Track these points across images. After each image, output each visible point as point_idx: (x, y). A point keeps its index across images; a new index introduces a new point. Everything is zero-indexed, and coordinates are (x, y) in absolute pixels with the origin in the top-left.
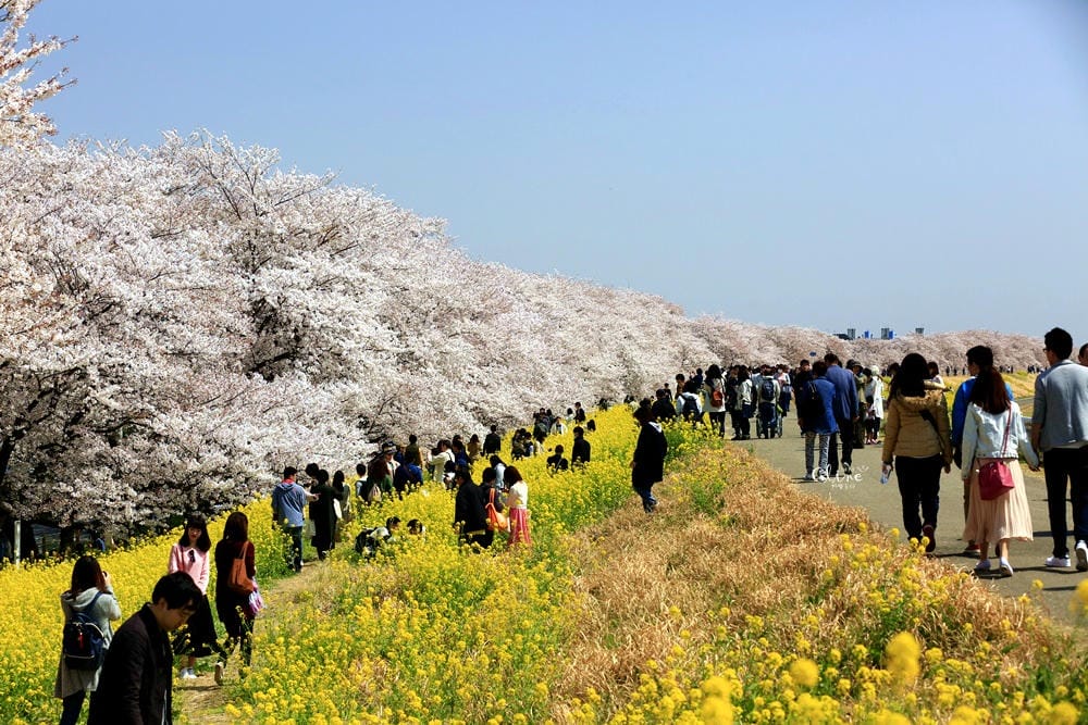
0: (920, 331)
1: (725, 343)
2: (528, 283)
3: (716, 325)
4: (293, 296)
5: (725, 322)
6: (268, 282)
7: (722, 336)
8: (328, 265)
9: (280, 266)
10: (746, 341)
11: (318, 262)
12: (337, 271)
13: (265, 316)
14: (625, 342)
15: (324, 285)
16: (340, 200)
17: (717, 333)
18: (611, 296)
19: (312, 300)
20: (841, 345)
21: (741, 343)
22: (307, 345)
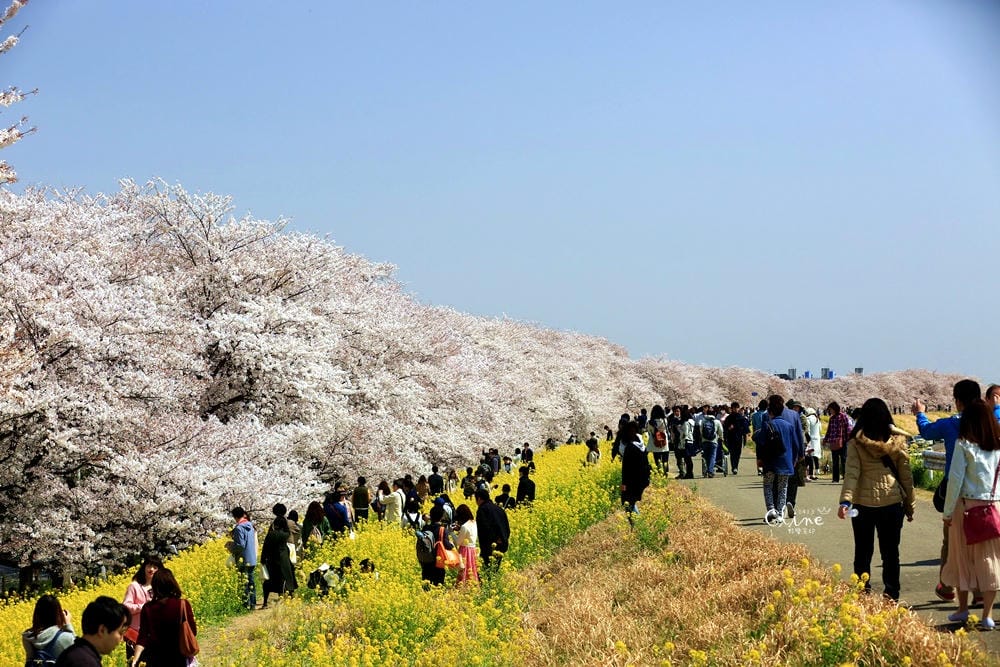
0: (859, 370)
1: (669, 383)
2: (476, 325)
3: (660, 366)
4: (245, 339)
5: (666, 363)
6: (221, 326)
7: (665, 377)
8: (280, 309)
9: (234, 310)
10: (688, 381)
11: (270, 307)
12: (289, 315)
13: (220, 360)
14: (571, 384)
15: (277, 328)
16: (293, 245)
17: (661, 374)
18: (557, 339)
19: (264, 343)
20: (782, 385)
21: (684, 384)
22: (261, 388)
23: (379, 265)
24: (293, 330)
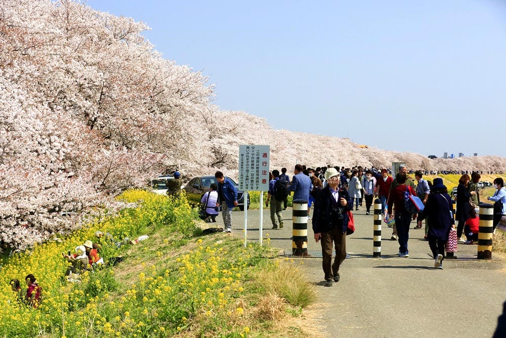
0: (476, 155)
1: (376, 158)
3: (373, 151)
4: (223, 146)
5: (378, 150)
6: (216, 142)
7: (376, 156)
8: (232, 138)
9: (219, 138)
10: (385, 158)
11: (229, 137)
12: (234, 140)
13: (216, 152)
15: (230, 143)
17: (374, 154)
18: (327, 140)
19: (227, 147)
20: (428, 160)
21: (383, 159)
22: (226, 159)
23: (260, 118)
24: (235, 144)
